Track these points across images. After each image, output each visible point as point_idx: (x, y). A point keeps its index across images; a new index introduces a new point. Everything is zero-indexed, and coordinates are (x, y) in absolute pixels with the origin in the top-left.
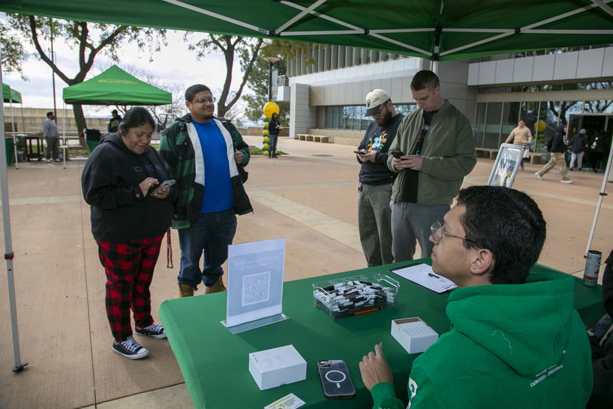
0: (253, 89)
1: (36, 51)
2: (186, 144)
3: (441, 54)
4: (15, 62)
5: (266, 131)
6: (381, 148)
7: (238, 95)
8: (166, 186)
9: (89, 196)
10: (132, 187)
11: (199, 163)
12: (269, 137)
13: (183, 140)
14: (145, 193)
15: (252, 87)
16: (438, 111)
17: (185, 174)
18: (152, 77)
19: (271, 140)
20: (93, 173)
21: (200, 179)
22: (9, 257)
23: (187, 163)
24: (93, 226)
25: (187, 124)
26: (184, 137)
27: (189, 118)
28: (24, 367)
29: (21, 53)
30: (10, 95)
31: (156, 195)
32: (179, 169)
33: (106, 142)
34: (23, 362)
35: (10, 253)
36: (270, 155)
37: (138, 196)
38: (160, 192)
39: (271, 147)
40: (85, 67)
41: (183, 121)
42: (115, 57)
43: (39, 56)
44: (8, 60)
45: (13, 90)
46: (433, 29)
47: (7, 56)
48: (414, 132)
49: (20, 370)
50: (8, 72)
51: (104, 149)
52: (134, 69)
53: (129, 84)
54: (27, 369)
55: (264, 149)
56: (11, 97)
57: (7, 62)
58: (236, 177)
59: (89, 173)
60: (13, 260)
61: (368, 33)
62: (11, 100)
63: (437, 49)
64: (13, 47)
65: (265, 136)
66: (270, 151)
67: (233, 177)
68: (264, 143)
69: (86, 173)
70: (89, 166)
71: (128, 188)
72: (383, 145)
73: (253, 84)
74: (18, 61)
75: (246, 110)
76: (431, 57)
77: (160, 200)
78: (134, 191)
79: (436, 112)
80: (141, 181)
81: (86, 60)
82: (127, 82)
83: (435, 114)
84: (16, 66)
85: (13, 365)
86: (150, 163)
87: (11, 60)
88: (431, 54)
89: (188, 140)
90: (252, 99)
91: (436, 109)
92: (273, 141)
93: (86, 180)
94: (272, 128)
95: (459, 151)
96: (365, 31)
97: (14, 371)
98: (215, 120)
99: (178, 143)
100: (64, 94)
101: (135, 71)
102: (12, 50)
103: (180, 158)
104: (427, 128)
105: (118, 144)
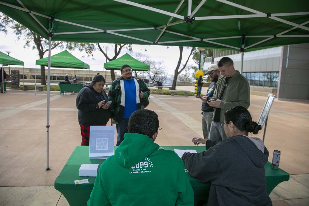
0: (197, 64)
1: (98, 48)
2: (119, 89)
3: (245, 49)
4: (91, 52)
5: (196, 85)
6: (210, 93)
7: (185, 66)
8: (108, 104)
9: (79, 106)
10: (95, 104)
11: (123, 97)
12: (198, 87)
13: (117, 87)
14: (100, 107)
15: (197, 62)
16: (232, 77)
17: (118, 101)
18: (148, 58)
19: (198, 89)
20: (81, 97)
21: (123, 103)
22: (48, 127)
23: (119, 96)
24: (79, 119)
25: (120, 80)
26: (118, 86)
27: (122, 78)
28: (50, 169)
29: (93, 48)
30: (84, 66)
31: (104, 107)
32: (116, 99)
33: (86, 87)
34: (50, 167)
35: (48, 125)
36: (197, 96)
37: (97, 107)
38: (106, 106)
39: (198, 92)
40: (117, 54)
41: (119, 79)
42: (130, 49)
43: (99, 50)
44: (89, 51)
45: (86, 64)
46: (241, 37)
47: (88, 50)
48: (221, 87)
49: (48, 169)
50: (88, 57)
51: (86, 89)
52: (140, 54)
53: (131, 61)
54: (50, 170)
55: (195, 93)
56: (84, 67)
57: (88, 52)
58: (139, 104)
59: (80, 97)
60: (49, 128)
61: (203, 40)
62: (84, 68)
63: (243, 46)
64: (91, 46)
65: (196, 87)
66: (197, 94)
67: (138, 104)
68: (195, 90)
69: (78, 97)
70: (79, 95)
71: (94, 104)
72: (211, 92)
73: (197, 61)
74: (92, 52)
75: (193, 74)
76: (240, 50)
77: (105, 110)
78: (96, 105)
79: (231, 78)
80: (99, 102)
81: (118, 51)
82: (131, 60)
83: (230, 79)
84: (91, 54)
85: (46, 167)
86: (102, 96)
87: (90, 51)
88: (239, 49)
89: (120, 87)
90: (196, 68)
91: (231, 76)
92: (199, 90)
93: (78, 100)
94: (200, 83)
95: (240, 99)
96: (201, 40)
97: (46, 169)
98: (134, 79)
99: (116, 88)
100: (104, 66)
101: (141, 55)
102: (90, 47)
103: (116, 94)
104: (226, 85)
105: (91, 87)
